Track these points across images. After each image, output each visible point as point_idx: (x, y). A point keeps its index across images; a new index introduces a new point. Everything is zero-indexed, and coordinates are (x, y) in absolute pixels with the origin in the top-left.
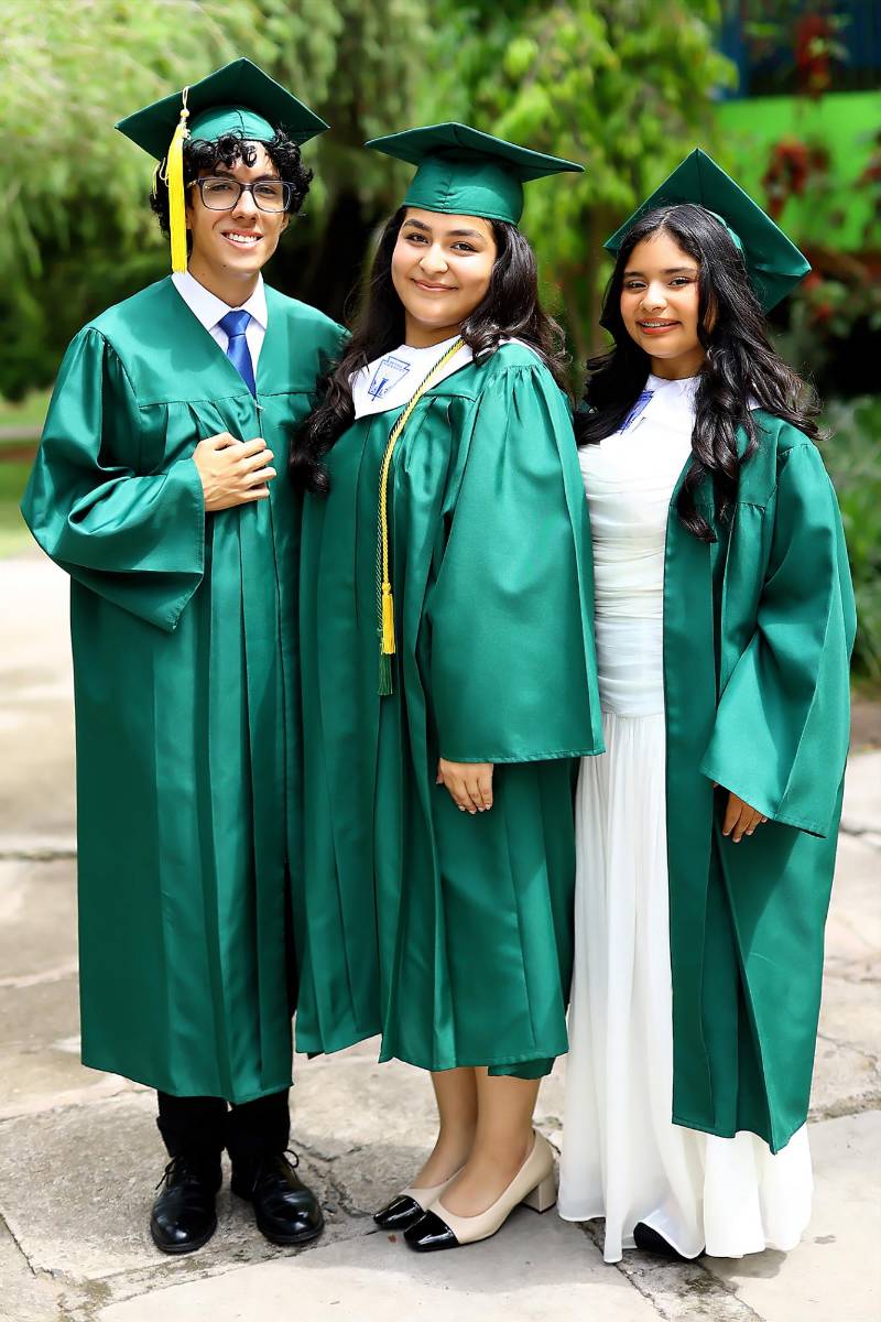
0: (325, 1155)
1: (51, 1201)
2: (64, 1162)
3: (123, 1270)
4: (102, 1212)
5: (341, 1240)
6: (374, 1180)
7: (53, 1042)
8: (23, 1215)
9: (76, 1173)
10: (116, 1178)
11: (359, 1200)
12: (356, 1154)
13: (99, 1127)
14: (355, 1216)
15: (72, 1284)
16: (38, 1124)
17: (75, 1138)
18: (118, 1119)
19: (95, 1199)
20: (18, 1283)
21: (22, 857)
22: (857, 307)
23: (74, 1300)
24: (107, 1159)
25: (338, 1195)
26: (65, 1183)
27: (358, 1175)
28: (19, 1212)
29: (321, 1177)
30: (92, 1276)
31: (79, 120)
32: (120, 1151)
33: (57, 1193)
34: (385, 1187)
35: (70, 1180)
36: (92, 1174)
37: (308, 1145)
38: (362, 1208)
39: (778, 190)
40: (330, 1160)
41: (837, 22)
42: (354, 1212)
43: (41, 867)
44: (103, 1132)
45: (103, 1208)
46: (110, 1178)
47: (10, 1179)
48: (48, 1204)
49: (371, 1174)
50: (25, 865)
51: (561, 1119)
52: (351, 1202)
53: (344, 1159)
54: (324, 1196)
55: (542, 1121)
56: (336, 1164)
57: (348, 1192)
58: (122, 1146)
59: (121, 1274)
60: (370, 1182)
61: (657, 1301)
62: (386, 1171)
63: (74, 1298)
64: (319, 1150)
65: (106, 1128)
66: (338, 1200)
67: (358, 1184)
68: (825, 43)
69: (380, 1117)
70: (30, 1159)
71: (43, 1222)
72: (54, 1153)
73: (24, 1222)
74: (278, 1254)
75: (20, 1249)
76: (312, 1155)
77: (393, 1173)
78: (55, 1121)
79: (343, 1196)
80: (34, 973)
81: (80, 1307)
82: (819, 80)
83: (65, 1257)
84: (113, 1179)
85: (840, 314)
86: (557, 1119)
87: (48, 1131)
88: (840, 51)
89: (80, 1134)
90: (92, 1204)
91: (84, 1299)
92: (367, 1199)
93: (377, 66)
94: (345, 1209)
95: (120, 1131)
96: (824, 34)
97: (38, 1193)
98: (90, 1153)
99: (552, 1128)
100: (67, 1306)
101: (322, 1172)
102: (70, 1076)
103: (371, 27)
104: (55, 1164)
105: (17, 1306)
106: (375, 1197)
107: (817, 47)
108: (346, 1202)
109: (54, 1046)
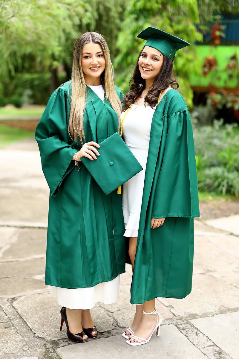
0: (110, 311)
1: (38, 319)
2: (40, 308)
3: (61, 338)
4: (53, 322)
5: (119, 334)
6: (125, 319)
7: (32, 276)
8: (31, 322)
9: (44, 312)
10: (55, 313)
11: (122, 324)
12: (119, 311)
13: (48, 300)
14: (121, 328)
15: (48, 341)
16: (32, 298)
17: (42, 302)
18: (53, 298)
19: (50, 319)
20: (33, 340)
21: (16, 227)
22: (224, 101)
23: (49, 346)
24: (52, 308)
25: (116, 322)
26: (41, 314)
27: (121, 318)
28: (30, 321)
29: (111, 317)
30: (53, 339)
31: (38, 34)
32: (55, 306)
33: (40, 317)
34: (128, 321)
35: (43, 313)
36: (48, 312)
37: (106, 308)
38: (123, 326)
39: (206, 70)
40: (112, 313)
41: (223, 27)
42: (121, 327)
43: (21, 230)
44: (49, 301)
45: (53, 321)
46: (53, 313)
47: (26, 312)
48: (37, 319)
49: (124, 317)
50: (17, 229)
51: (173, 306)
52: (120, 324)
53: (116, 312)
54: (112, 322)
55: (168, 306)
56: (114, 313)
57: (119, 321)
58: (55, 305)
59: (61, 339)
60: (124, 319)
61: (208, 356)
62: (128, 316)
63: (49, 345)
64: (109, 310)
65: (50, 300)
66: (116, 323)
67: (121, 319)
68: (220, 32)
69: (124, 302)
70: (31, 307)
71: (37, 324)
72: (37, 306)
73: (32, 324)
74: (103, 337)
75: (32, 331)
76: (107, 311)
77: (130, 317)
78: (36, 297)
79: (117, 323)
80: (23, 257)
81: (51, 348)
82: (217, 42)
83: (45, 334)
84: (54, 314)
85: (220, 103)
86: (172, 306)
87: (34, 300)
88: (223, 35)
89: (43, 301)
90: (50, 320)
91: (52, 346)
92: (124, 324)
93: (105, 28)
94: (119, 326)
95: (54, 301)
96: (220, 30)
97: (34, 316)
98: (47, 306)
99: (171, 308)
100: (47, 347)
101: (111, 316)
102: (38, 285)
103: (105, 18)
104: (38, 309)
105: (34, 346)
106: (126, 323)
107: (218, 33)
108: (119, 324)
109: (32, 277)
